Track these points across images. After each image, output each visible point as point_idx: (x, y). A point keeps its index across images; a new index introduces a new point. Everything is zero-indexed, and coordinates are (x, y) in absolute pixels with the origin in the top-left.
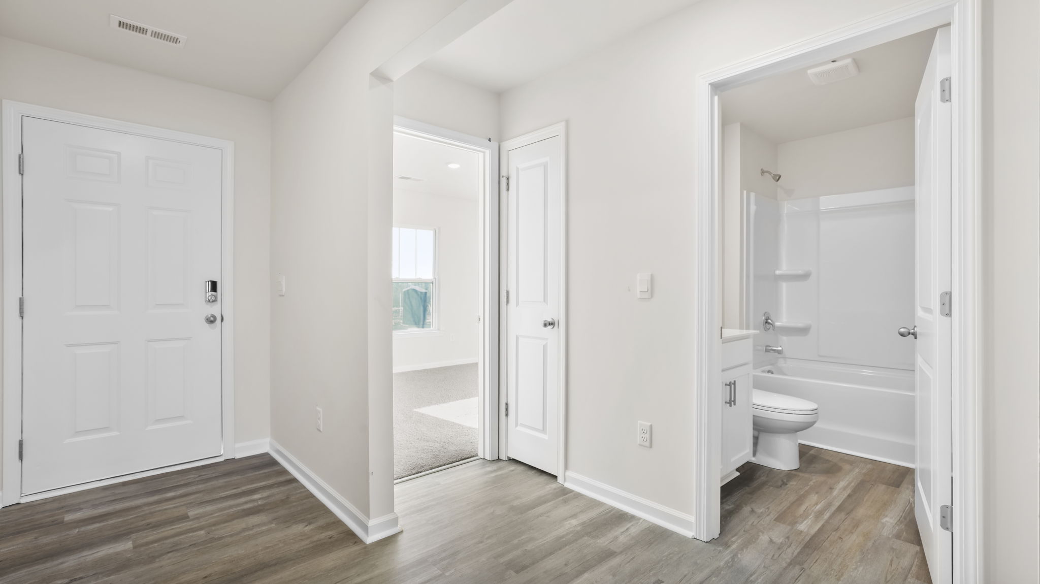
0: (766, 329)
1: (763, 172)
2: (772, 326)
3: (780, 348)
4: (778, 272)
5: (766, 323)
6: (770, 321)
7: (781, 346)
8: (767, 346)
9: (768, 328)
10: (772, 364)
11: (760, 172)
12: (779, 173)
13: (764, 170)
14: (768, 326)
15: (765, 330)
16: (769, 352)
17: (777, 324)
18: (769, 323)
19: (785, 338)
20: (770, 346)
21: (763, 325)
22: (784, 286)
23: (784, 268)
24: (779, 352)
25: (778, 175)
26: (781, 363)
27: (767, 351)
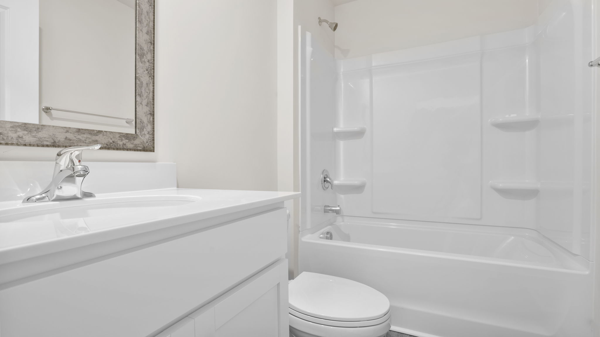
0: (325, 188)
1: (320, 21)
2: (330, 184)
3: (338, 208)
4: (335, 129)
5: (325, 181)
6: (328, 179)
7: (339, 206)
8: (325, 206)
9: (327, 187)
10: (331, 224)
11: (318, 20)
12: (336, 22)
13: (322, 19)
14: (327, 185)
15: (324, 190)
16: (328, 212)
17: (336, 182)
18: (327, 181)
19: (342, 196)
20: (329, 206)
21: (322, 184)
22: (342, 144)
23: (341, 126)
24: (337, 212)
25: (334, 23)
26: (340, 221)
27: (326, 211)
